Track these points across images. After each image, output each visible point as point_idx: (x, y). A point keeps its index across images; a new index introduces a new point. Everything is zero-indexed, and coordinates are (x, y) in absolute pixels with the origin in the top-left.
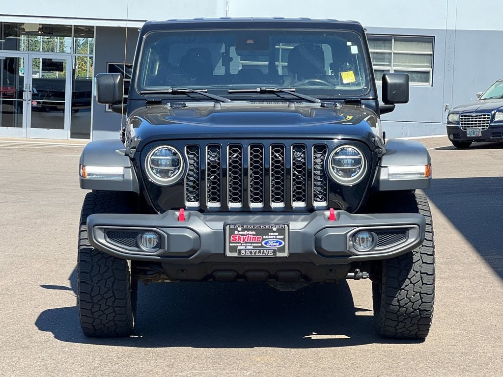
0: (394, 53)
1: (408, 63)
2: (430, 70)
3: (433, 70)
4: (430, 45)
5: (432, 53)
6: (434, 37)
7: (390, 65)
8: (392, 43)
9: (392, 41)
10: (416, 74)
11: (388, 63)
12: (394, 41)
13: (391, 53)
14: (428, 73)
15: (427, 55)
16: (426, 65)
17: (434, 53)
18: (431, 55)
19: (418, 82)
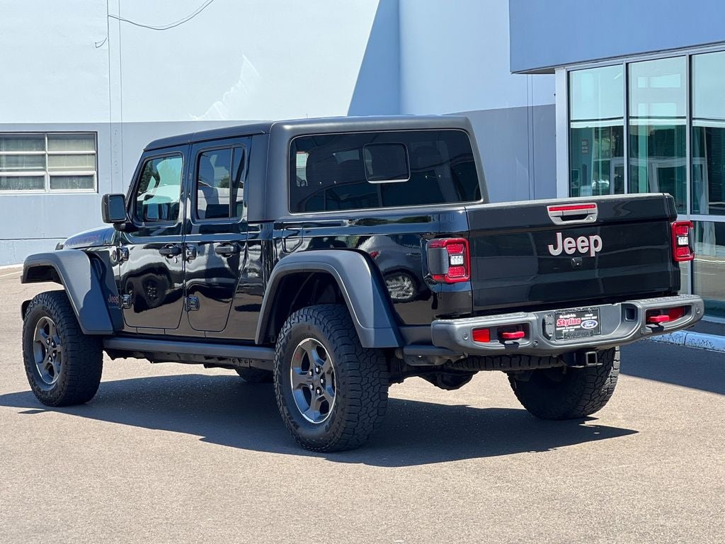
0: (49, 155)
1: (66, 165)
2: (94, 172)
3: (97, 172)
4: (91, 143)
5: (94, 152)
6: (97, 132)
7: (44, 170)
8: (45, 142)
9: (44, 139)
10: (77, 179)
11: (41, 168)
12: (48, 139)
13: (44, 155)
14: (92, 176)
15: (89, 155)
16: (88, 167)
17: (97, 152)
18: (93, 154)
19: (80, 188)
